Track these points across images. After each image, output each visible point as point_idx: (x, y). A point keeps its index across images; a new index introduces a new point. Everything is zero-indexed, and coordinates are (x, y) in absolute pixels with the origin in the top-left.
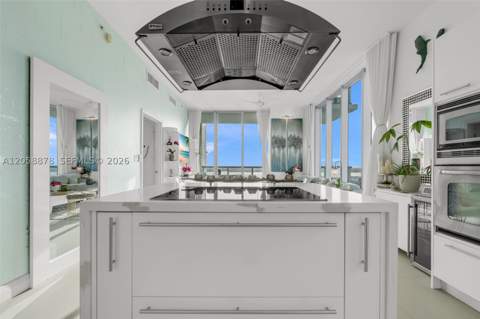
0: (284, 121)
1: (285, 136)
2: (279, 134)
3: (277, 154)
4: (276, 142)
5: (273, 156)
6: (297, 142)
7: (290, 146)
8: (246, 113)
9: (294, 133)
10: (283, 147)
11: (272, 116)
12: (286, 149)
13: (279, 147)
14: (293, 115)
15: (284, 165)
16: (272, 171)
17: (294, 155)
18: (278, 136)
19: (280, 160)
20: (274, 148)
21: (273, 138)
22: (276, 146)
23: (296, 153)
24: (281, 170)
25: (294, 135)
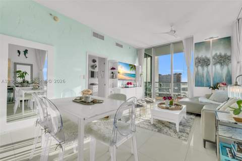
1: (209, 56)
2: (203, 54)
3: (201, 72)
5: (196, 74)
6: (224, 60)
7: (215, 64)
8: (174, 43)
9: (221, 51)
10: (208, 65)
11: (195, 41)
12: (210, 67)
13: (202, 66)
15: (208, 81)
16: (196, 86)
17: (220, 72)
18: (202, 56)
19: (203, 77)
20: (197, 67)
21: (197, 58)
22: (200, 65)
23: (222, 70)
24: (205, 85)
25: (220, 53)
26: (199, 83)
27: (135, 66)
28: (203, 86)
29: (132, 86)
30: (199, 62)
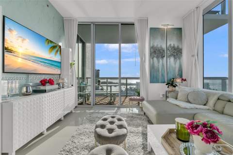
2: (158, 43)
3: (156, 65)
5: (152, 68)
6: (177, 52)
7: (169, 56)
9: (173, 42)
10: (163, 57)
11: (151, 25)
12: (165, 59)
13: (157, 57)
15: (163, 75)
16: (151, 82)
17: (174, 66)
18: (157, 45)
19: (158, 71)
20: (153, 58)
21: (152, 48)
22: (155, 56)
23: (175, 64)
24: (160, 81)
25: (174, 45)
26: (154, 79)
27: (60, 47)
28: (159, 83)
29: (56, 86)
30: (155, 52)
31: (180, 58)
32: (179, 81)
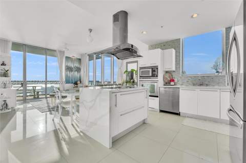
0: (72, 59)
1: (73, 66)
3: (69, 75)
4: (68, 68)
5: (67, 76)
7: (75, 71)
10: (72, 71)
11: (66, 55)
13: (69, 71)
14: (77, 56)
15: (72, 80)
18: (69, 65)
19: (70, 78)
23: (78, 75)
24: (71, 83)
25: (77, 66)
26: (67, 82)
31: (80, 72)
32: (79, 82)
